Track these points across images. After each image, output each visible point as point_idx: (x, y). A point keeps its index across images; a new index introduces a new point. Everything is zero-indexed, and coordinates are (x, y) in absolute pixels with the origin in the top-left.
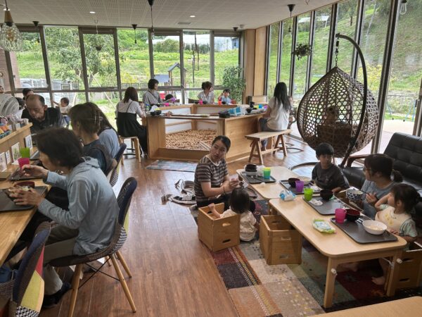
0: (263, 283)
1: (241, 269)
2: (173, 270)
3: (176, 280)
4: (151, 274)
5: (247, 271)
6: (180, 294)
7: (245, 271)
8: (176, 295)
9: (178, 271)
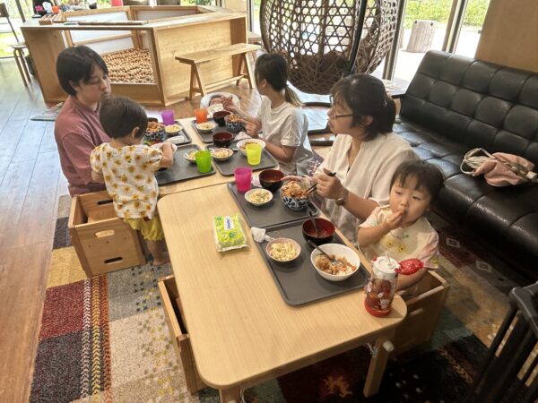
0: (115, 384)
1: (85, 349)
5: (96, 352)
7: (91, 351)
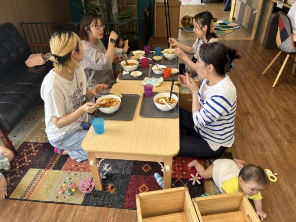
2: (255, 117)
3: (251, 110)
4: (273, 117)
6: (247, 103)
8: (250, 102)
9: (251, 116)
